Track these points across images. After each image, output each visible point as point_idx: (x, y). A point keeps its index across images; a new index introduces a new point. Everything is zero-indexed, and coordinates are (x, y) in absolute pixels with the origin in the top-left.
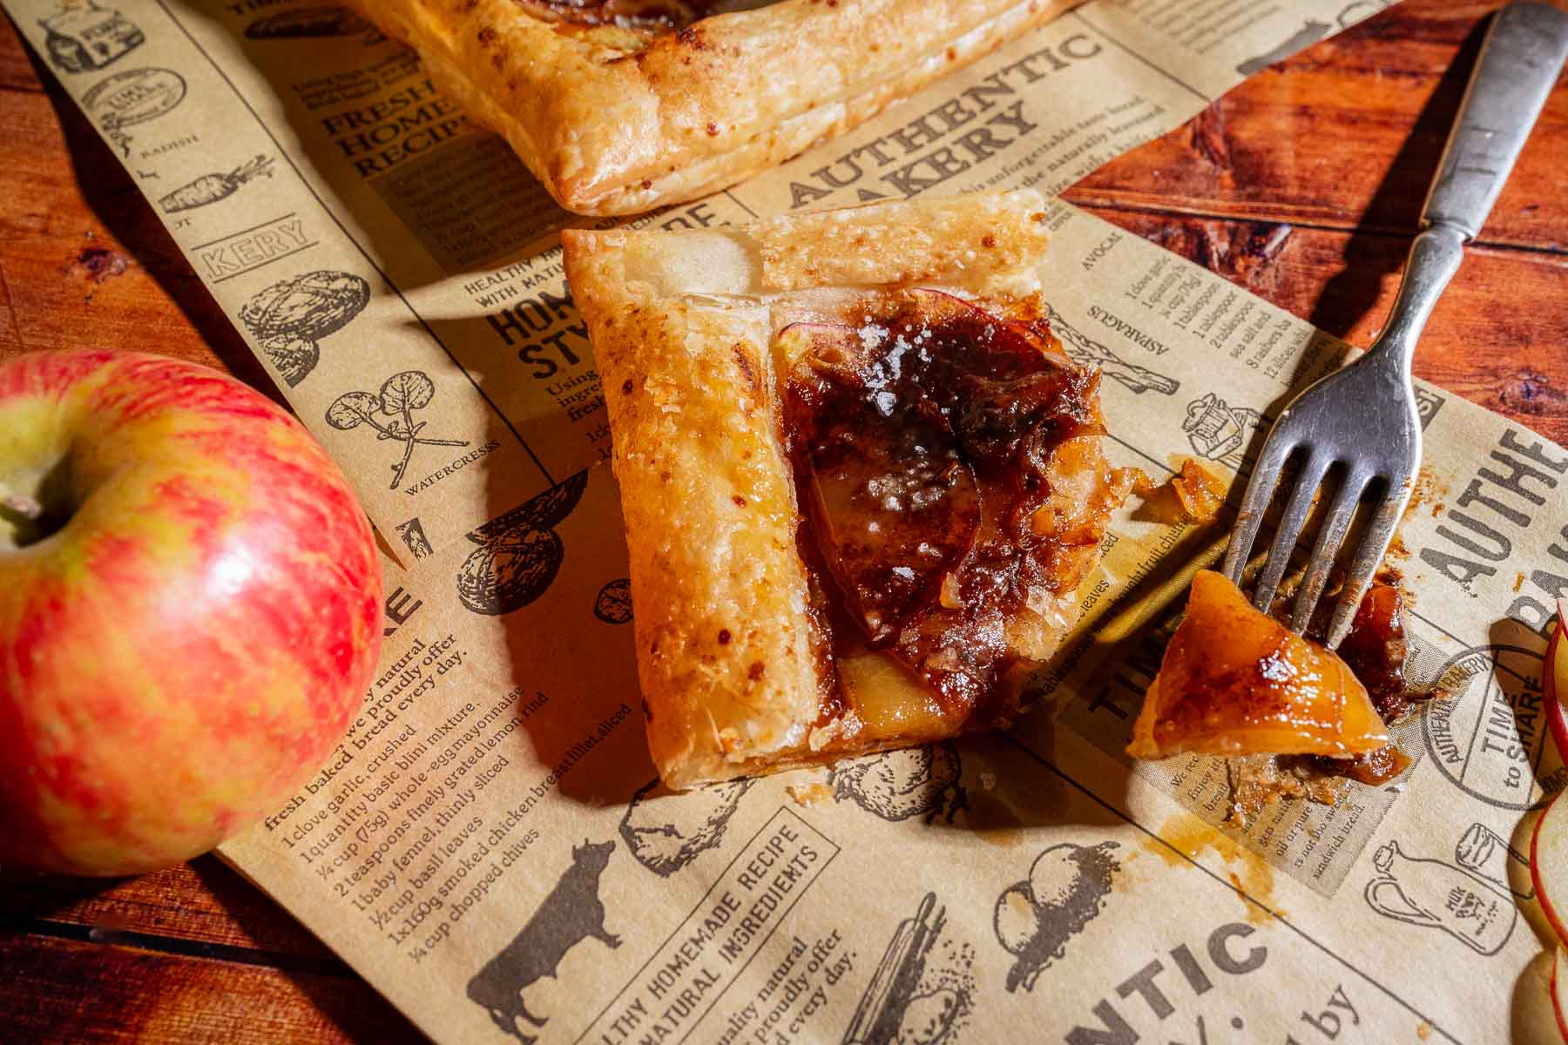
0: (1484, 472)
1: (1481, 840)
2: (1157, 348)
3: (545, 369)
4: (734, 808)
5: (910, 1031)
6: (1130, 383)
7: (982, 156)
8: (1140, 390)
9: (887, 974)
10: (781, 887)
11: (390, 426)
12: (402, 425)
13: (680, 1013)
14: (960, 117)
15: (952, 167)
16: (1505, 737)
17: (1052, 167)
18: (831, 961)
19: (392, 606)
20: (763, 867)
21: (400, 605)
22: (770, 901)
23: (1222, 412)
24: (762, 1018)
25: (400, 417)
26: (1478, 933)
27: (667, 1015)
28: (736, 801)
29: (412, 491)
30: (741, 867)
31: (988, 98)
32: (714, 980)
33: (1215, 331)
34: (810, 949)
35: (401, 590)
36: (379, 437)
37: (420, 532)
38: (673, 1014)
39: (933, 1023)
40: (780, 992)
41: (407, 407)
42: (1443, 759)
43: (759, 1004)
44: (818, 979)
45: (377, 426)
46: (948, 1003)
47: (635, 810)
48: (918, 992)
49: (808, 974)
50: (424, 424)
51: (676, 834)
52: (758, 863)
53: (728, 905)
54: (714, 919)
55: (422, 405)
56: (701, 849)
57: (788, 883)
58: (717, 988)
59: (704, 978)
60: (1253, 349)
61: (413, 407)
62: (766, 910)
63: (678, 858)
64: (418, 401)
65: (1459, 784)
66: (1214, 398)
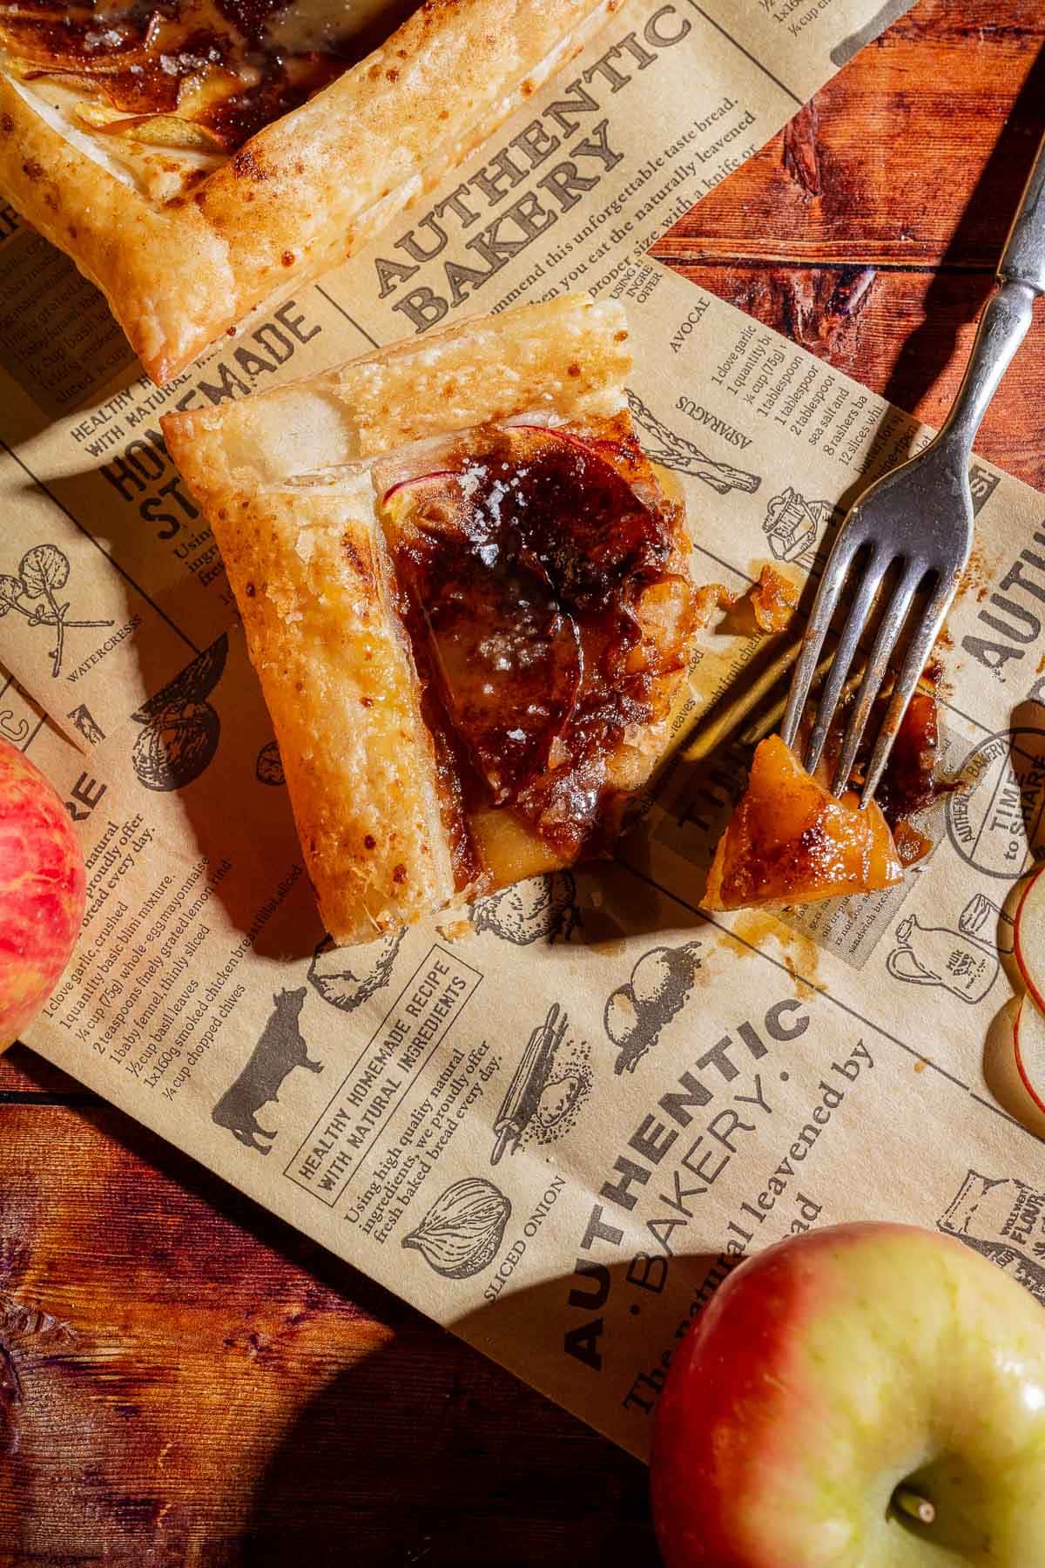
0: (1027, 555)
1: (980, 908)
2: (741, 440)
3: (168, 527)
4: (396, 951)
5: (546, 1109)
6: (716, 483)
7: (569, 203)
8: (724, 490)
9: (525, 1071)
10: (439, 1013)
11: (38, 611)
12: (48, 608)
13: (373, 1114)
14: (543, 146)
15: (539, 220)
16: (1010, 815)
17: (640, 215)
18: (484, 1064)
19: (82, 790)
20: (424, 998)
21: (88, 790)
22: (433, 1023)
23: (798, 507)
24: (436, 1109)
25: (43, 599)
26: (968, 987)
27: (365, 1118)
28: (397, 945)
29: (73, 678)
30: (407, 1000)
31: (571, 118)
32: (397, 1087)
33: (796, 415)
34: (466, 1056)
35: (85, 775)
36: (29, 624)
37: (90, 718)
38: (370, 1116)
39: (562, 1101)
40: (447, 1090)
41: (48, 587)
42: (959, 839)
43: (432, 1099)
44: (474, 1078)
45: (26, 612)
46: (572, 1086)
47: (317, 961)
48: (550, 1081)
49: (466, 1074)
50: (68, 605)
51: (352, 977)
52: (420, 995)
53: (401, 1029)
54: (392, 1040)
55: (62, 584)
56: (372, 989)
57: (445, 1008)
58: (399, 1093)
59: (389, 1086)
60: (830, 431)
61: (53, 587)
62: (430, 1031)
63: (357, 996)
64: (56, 579)
65: (969, 861)
66: (793, 493)
